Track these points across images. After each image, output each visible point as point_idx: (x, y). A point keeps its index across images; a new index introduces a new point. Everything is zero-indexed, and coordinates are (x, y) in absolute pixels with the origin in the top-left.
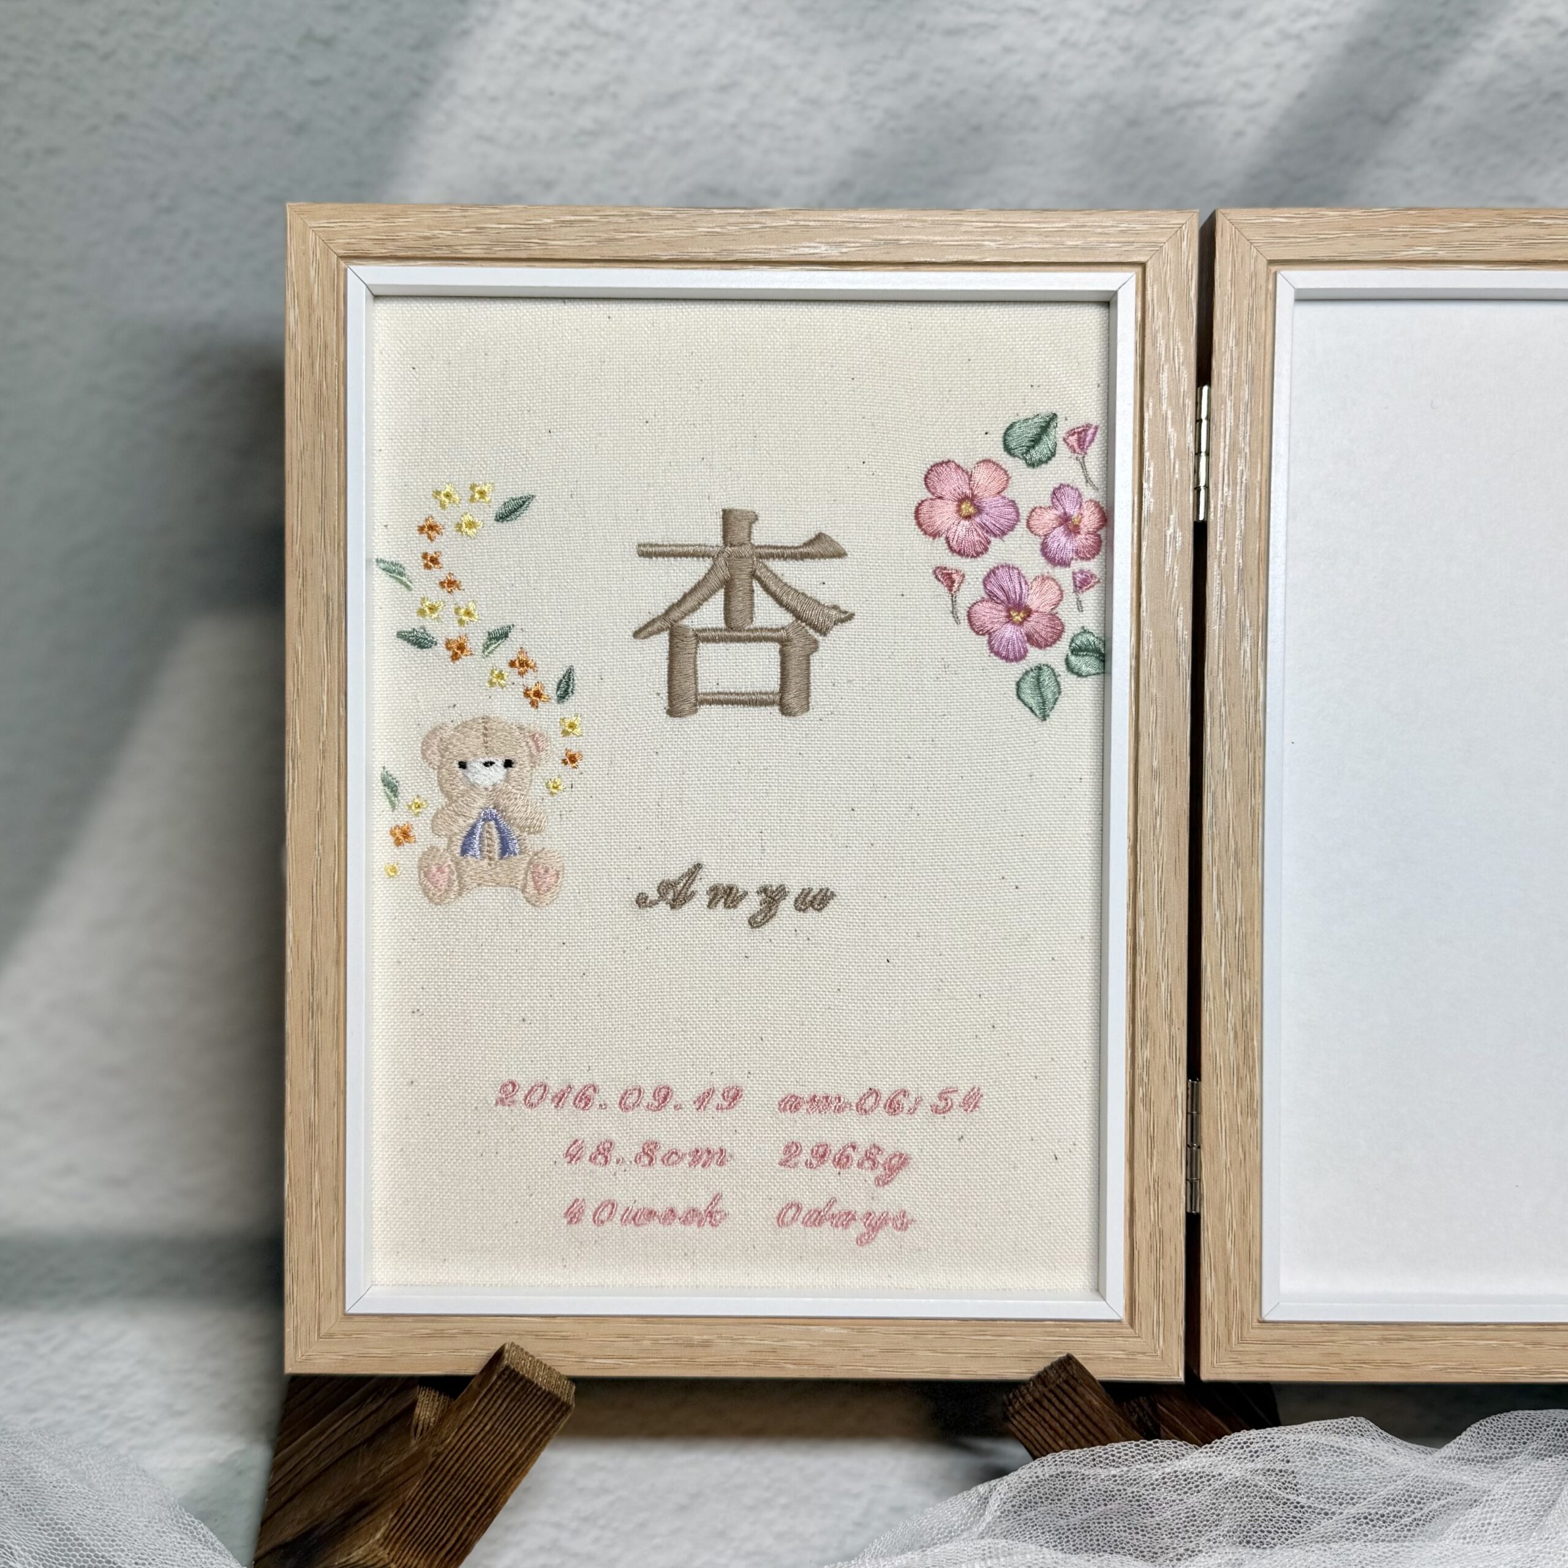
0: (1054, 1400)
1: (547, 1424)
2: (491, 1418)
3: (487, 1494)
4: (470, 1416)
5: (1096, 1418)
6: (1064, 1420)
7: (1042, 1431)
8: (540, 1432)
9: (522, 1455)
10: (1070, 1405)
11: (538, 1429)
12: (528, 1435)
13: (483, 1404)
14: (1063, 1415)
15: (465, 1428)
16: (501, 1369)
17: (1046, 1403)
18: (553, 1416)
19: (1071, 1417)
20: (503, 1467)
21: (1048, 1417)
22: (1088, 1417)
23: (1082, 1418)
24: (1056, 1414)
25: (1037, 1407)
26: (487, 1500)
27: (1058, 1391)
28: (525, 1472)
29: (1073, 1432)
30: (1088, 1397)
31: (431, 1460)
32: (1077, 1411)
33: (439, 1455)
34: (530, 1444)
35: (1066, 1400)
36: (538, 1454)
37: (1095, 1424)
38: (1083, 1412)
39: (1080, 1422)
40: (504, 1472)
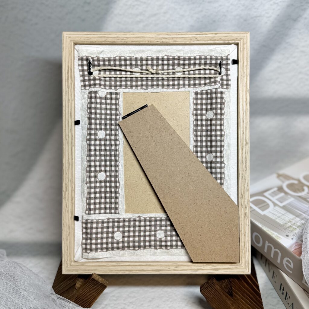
0: (210, 287)
1: (101, 290)
2: (89, 288)
3: (88, 303)
4: (85, 288)
5: (218, 291)
6: (212, 291)
7: (208, 294)
8: (100, 291)
9: (95, 296)
10: (213, 288)
11: (99, 291)
12: (97, 292)
13: (88, 285)
14: (212, 290)
15: (84, 290)
16: (91, 278)
17: (208, 288)
18: (103, 288)
19: (213, 291)
20: (92, 298)
21: (209, 291)
22: (217, 291)
23: (216, 291)
24: (210, 290)
25: (206, 288)
26: (88, 304)
27: (211, 285)
28: (96, 299)
29: (214, 294)
30: (217, 287)
31: (77, 296)
32: (215, 290)
33: (79, 295)
34: (98, 294)
35: (213, 287)
36: (99, 295)
37: (218, 292)
38: (216, 290)
39: (215, 292)
40: (92, 299)
